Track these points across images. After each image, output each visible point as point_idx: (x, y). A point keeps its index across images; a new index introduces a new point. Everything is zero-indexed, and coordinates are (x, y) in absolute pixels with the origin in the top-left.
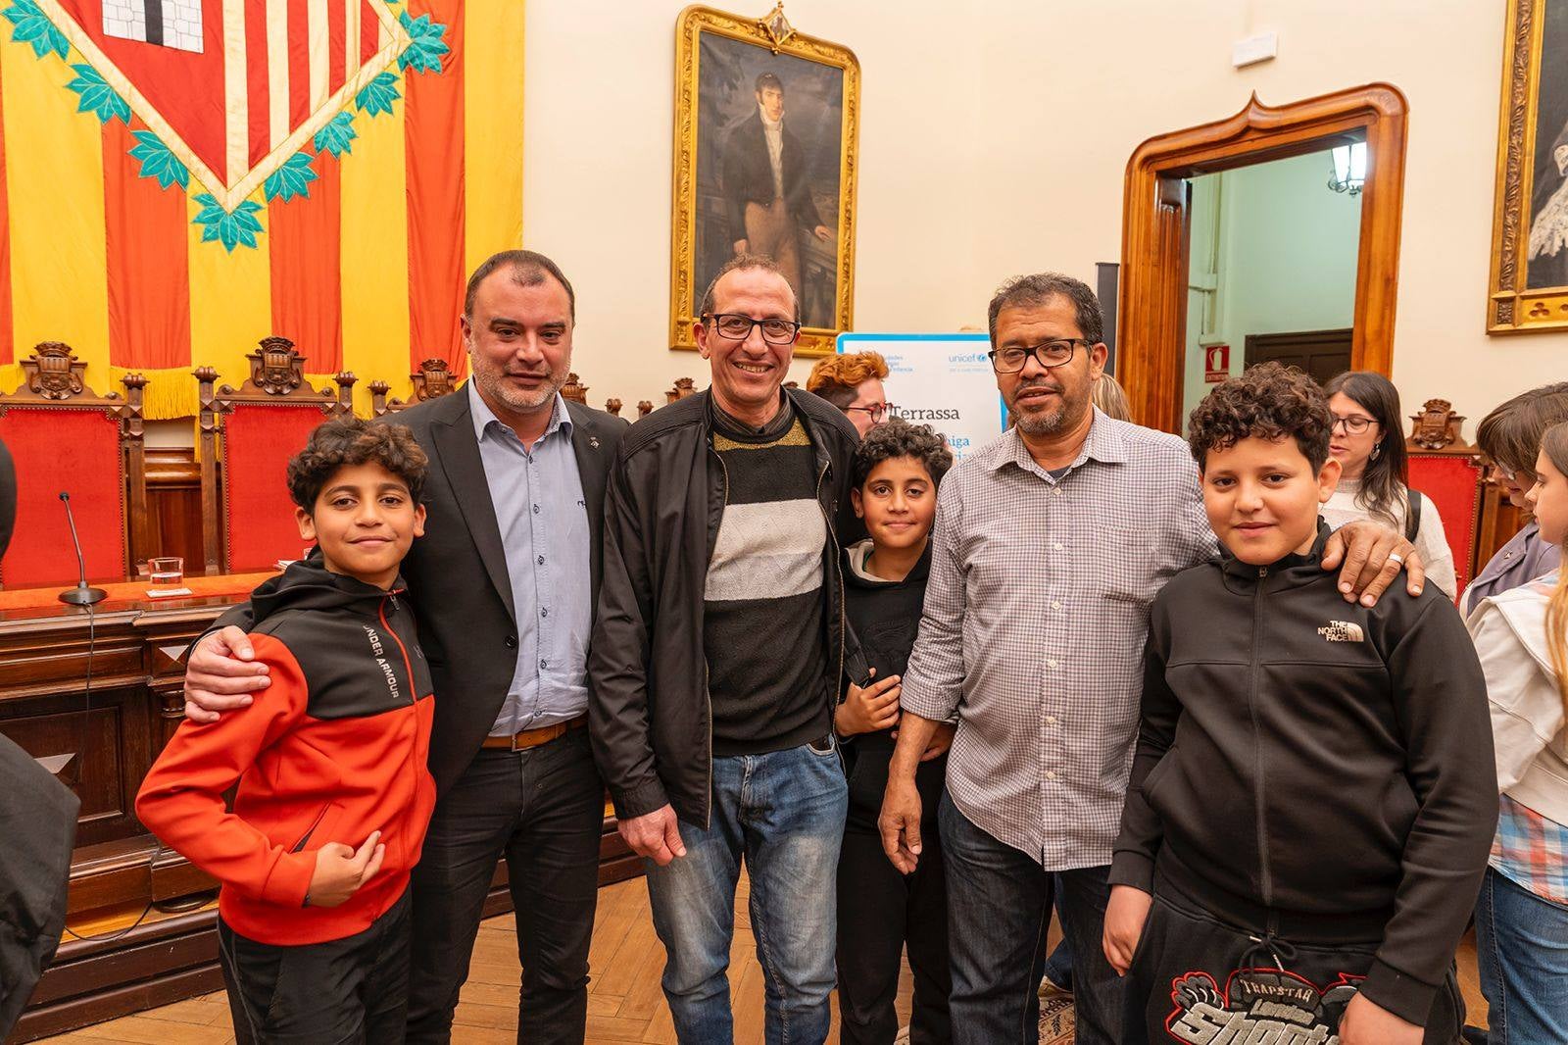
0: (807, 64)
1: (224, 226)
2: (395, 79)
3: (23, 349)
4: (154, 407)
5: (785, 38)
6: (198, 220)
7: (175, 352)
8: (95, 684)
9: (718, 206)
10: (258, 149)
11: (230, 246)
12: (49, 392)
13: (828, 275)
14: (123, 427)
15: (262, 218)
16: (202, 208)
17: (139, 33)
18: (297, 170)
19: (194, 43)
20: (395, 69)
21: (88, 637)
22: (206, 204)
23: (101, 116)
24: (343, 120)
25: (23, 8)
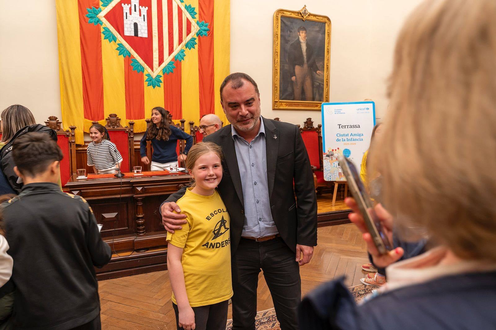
0: (314, 23)
1: (153, 82)
2: (195, 39)
3: (106, 116)
4: (136, 130)
5: (307, 16)
6: (146, 81)
7: (141, 115)
8: (122, 196)
9: (287, 67)
10: (161, 61)
11: (154, 87)
12: (112, 126)
13: (321, 85)
14: (129, 134)
15: (162, 79)
16: (147, 77)
17: (133, 34)
18: (170, 66)
19: (145, 35)
20: (196, 36)
21: (120, 184)
22: (148, 76)
23: (124, 56)
24: (182, 51)
25: (106, 30)
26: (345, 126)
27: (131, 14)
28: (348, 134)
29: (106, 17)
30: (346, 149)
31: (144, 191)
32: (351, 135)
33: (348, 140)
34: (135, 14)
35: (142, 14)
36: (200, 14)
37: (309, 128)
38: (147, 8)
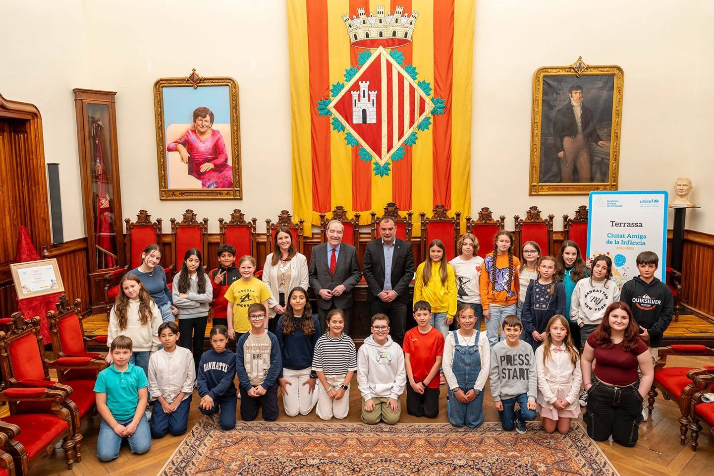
0: (595, 77)
1: (380, 171)
2: (430, 118)
3: (333, 208)
4: (362, 222)
5: (583, 70)
7: (367, 207)
9: (551, 140)
10: (390, 147)
11: (382, 176)
13: (605, 160)
14: (354, 228)
15: (390, 167)
16: (375, 166)
17: (361, 121)
18: (400, 152)
19: (374, 121)
20: (430, 115)
22: (375, 165)
23: (351, 145)
24: (414, 135)
25: (335, 121)
26: (621, 224)
27: (359, 101)
28: (624, 235)
29: (336, 107)
30: (620, 255)
32: (629, 236)
33: (623, 243)
34: (364, 100)
35: (371, 99)
36: (435, 90)
37: (582, 220)
38: (376, 92)
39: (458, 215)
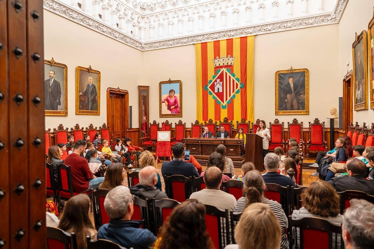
0: (298, 73)
1: (224, 107)
3: (209, 120)
5: (293, 71)
7: (219, 119)
9: (282, 95)
10: (226, 100)
11: (224, 109)
12: (210, 123)
13: (303, 102)
15: (227, 106)
16: (222, 106)
17: (217, 92)
18: (230, 101)
19: (221, 91)
20: (240, 89)
23: (215, 99)
24: (234, 95)
25: (210, 92)
27: (217, 85)
29: (209, 87)
31: (201, 142)
35: (221, 84)
36: (241, 80)
38: (222, 82)
39: (249, 122)
